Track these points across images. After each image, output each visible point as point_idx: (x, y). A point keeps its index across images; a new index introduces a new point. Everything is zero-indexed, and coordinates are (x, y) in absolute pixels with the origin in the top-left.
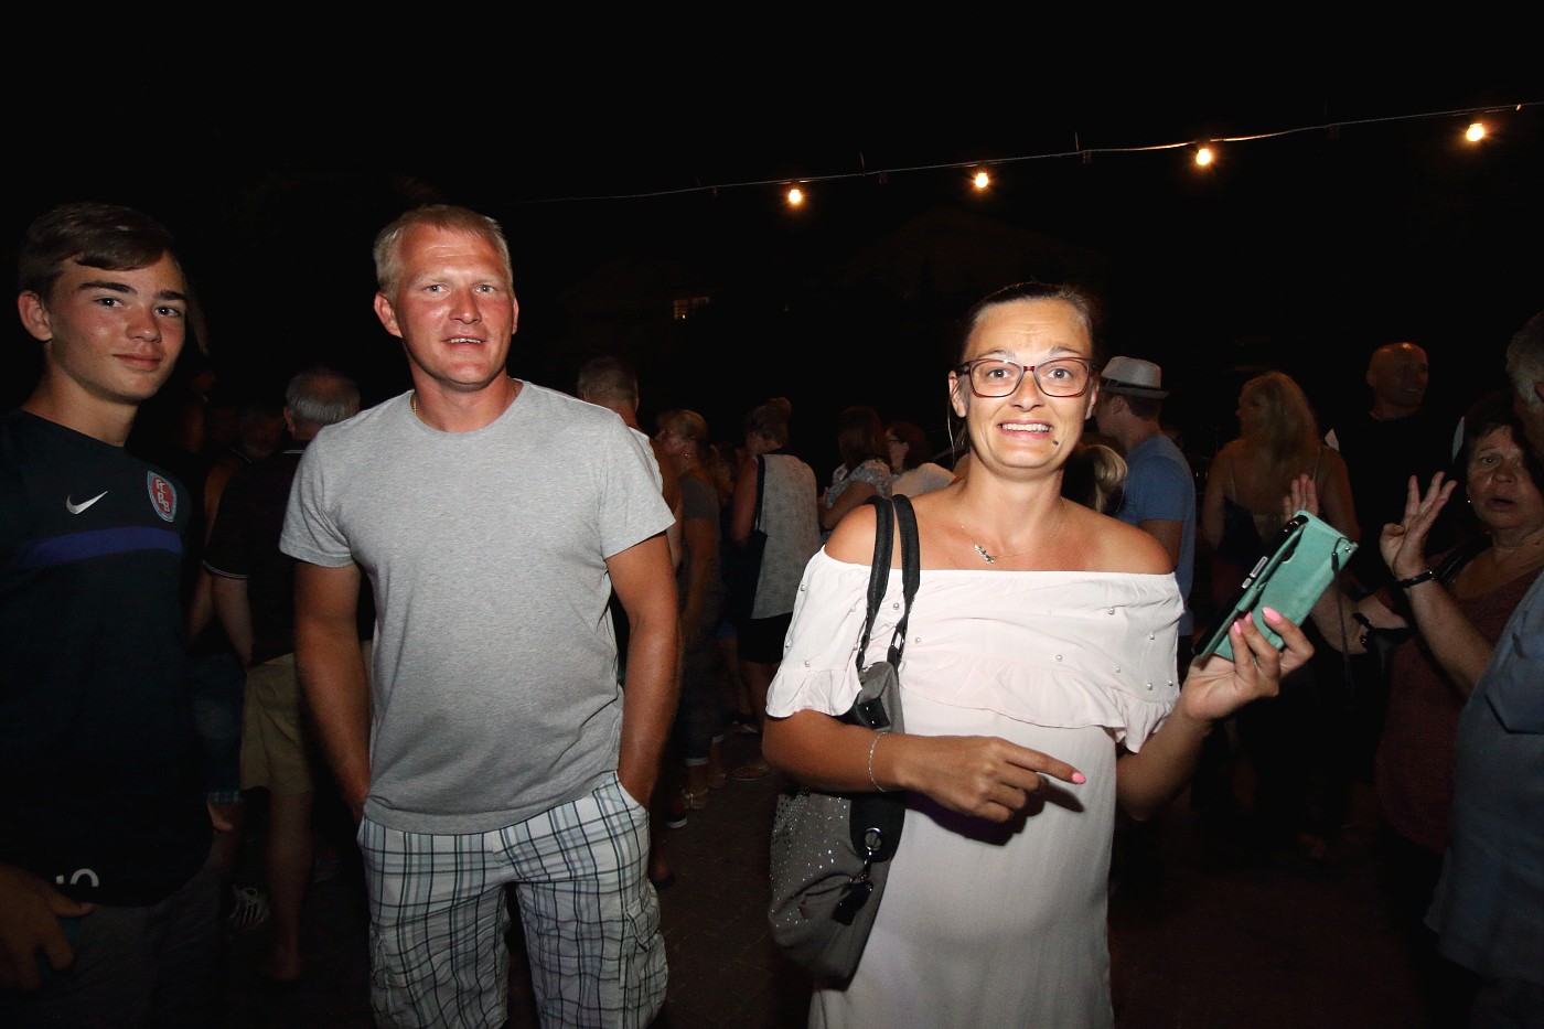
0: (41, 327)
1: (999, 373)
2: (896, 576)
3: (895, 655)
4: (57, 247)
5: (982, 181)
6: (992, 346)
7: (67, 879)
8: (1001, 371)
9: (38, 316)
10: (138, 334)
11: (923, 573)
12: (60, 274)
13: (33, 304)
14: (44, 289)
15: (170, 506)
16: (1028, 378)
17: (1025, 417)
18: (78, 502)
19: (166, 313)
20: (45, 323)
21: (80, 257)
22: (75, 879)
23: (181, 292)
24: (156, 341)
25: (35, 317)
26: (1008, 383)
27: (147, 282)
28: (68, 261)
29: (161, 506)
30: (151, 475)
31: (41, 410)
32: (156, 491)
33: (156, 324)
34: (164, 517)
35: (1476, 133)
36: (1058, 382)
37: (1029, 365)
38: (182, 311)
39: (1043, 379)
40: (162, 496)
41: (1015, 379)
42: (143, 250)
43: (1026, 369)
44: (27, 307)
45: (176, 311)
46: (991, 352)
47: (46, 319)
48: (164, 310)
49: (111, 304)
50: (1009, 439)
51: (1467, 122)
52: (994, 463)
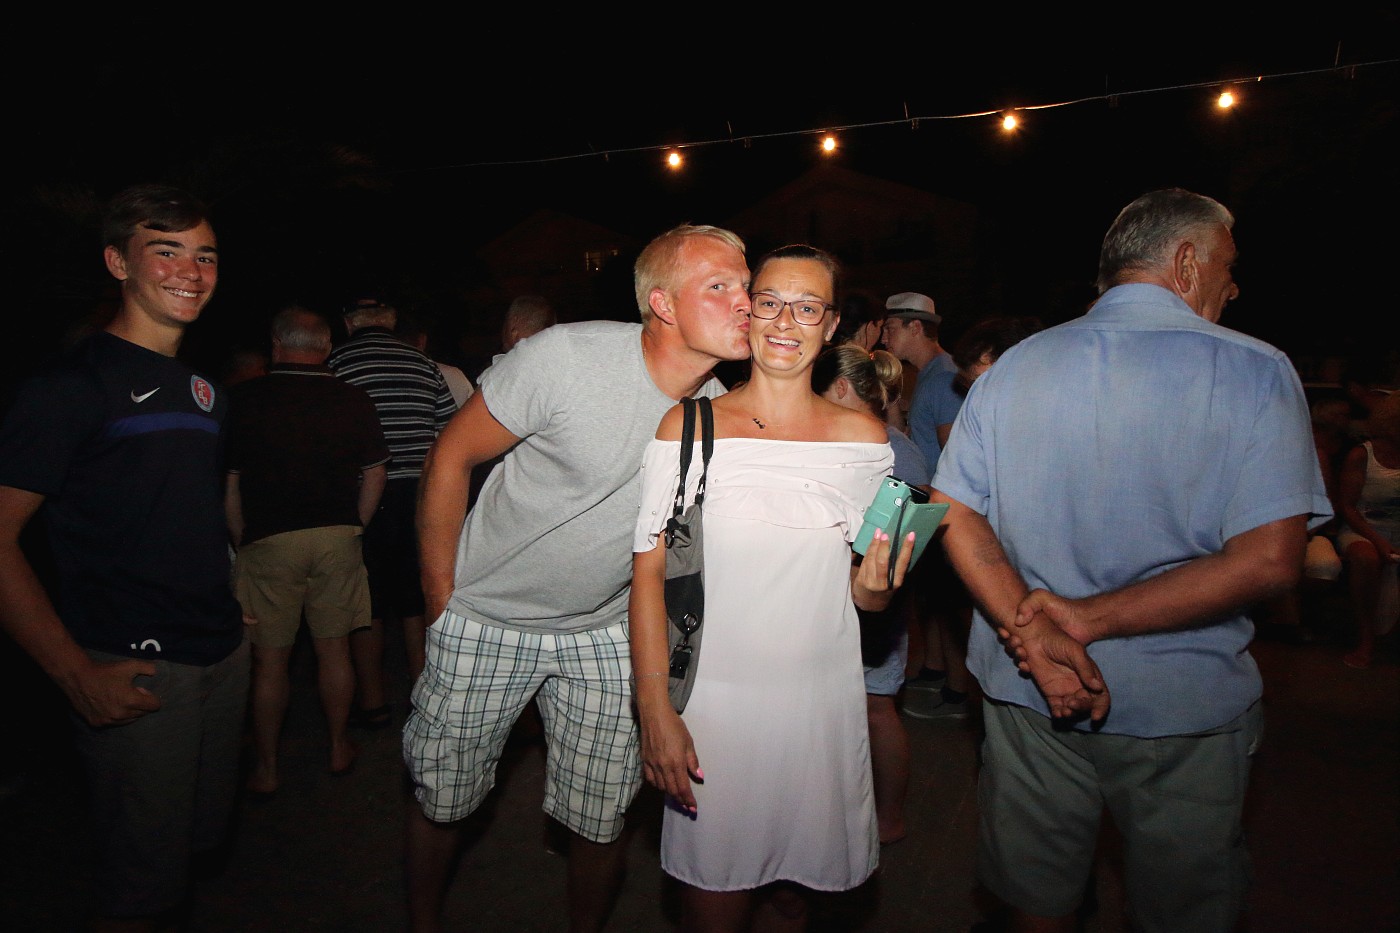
0: (120, 270)
1: (770, 304)
2: (698, 446)
3: (699, 499)
4: (131, 216)
5: (829, 145)
6: (768, 285)
7: (138, 646)
8: (772, 303)
9: (117, 263)
10: (186, 276)
11: (715, 442)
12: (133, 235)
13: (114, 254)
14: (122, 245)
15: (209, 401)
16: (787, 311)
17: (783, 335)
18: (139, 394)
19: (204, 261)
20: (122, 268)
21: (146, 223)
22: (143, 646)
23: (213, 246)
24: (198, 280)
25: (116, 264)
26: (774, 311)
27: (192, 240)
28: (138, 226)
29: (201, 400)
30: (195, 378)
31: (117, 331)
32: (197, 390)
33: (198, 269)
34: (203, 407)
35: (1226, 101)
36: (806, 314)
37: (788, 302)
38: (215, 260)
39: (796, 311)
40: (203, 393)
41: (779, 309)
42: (187, 220)
43: (786, 303)
44: (110, 257)
45: (211, 261)
46: (766, 290)
47: (123, 265)
48: (203, 260)
49: (168, 256)
50: (770, 348)
51: (1218, 91)
52: (762, 365)
